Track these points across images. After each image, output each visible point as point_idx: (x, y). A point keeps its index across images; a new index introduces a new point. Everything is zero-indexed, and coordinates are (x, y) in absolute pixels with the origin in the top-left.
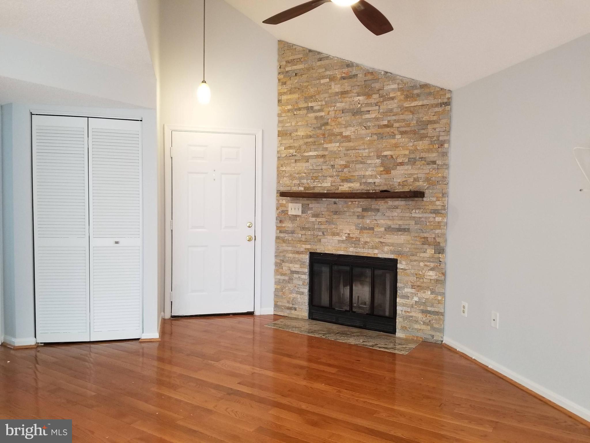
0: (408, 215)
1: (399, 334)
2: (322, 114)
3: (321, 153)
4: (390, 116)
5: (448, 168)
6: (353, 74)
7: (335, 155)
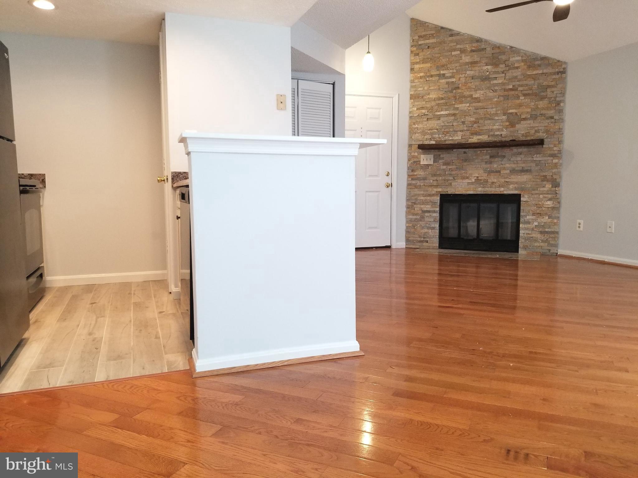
0: (530, 159)
1: (521, 251)
2: (454, 80)
3: (452, 112)
4: (514, 82)
5: (563, 122)
6: (482, 48)
7: (465, 113)
